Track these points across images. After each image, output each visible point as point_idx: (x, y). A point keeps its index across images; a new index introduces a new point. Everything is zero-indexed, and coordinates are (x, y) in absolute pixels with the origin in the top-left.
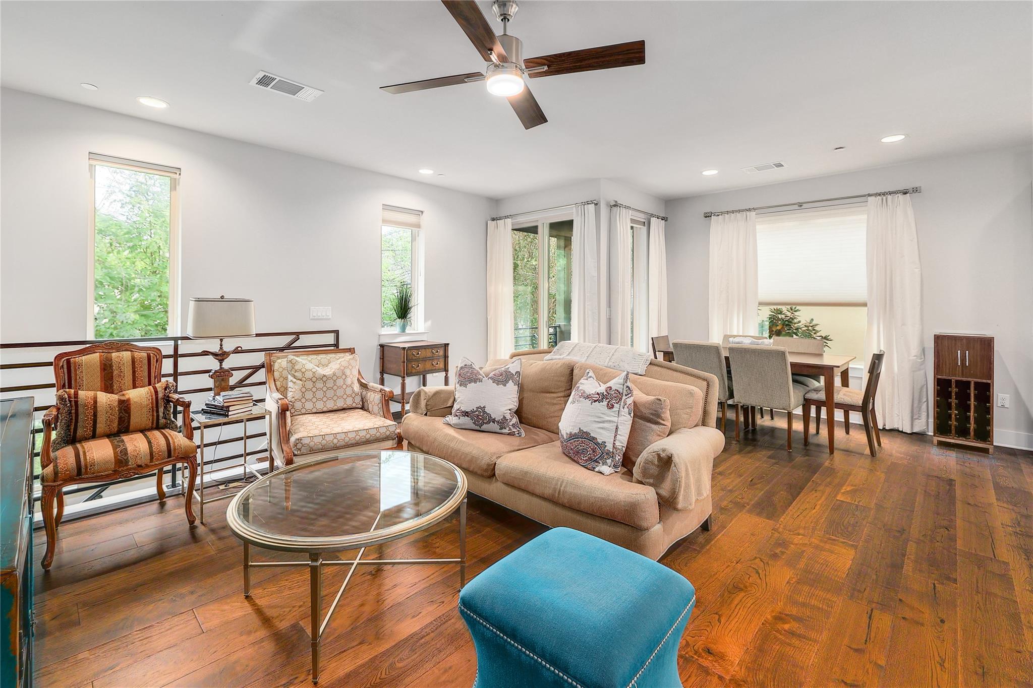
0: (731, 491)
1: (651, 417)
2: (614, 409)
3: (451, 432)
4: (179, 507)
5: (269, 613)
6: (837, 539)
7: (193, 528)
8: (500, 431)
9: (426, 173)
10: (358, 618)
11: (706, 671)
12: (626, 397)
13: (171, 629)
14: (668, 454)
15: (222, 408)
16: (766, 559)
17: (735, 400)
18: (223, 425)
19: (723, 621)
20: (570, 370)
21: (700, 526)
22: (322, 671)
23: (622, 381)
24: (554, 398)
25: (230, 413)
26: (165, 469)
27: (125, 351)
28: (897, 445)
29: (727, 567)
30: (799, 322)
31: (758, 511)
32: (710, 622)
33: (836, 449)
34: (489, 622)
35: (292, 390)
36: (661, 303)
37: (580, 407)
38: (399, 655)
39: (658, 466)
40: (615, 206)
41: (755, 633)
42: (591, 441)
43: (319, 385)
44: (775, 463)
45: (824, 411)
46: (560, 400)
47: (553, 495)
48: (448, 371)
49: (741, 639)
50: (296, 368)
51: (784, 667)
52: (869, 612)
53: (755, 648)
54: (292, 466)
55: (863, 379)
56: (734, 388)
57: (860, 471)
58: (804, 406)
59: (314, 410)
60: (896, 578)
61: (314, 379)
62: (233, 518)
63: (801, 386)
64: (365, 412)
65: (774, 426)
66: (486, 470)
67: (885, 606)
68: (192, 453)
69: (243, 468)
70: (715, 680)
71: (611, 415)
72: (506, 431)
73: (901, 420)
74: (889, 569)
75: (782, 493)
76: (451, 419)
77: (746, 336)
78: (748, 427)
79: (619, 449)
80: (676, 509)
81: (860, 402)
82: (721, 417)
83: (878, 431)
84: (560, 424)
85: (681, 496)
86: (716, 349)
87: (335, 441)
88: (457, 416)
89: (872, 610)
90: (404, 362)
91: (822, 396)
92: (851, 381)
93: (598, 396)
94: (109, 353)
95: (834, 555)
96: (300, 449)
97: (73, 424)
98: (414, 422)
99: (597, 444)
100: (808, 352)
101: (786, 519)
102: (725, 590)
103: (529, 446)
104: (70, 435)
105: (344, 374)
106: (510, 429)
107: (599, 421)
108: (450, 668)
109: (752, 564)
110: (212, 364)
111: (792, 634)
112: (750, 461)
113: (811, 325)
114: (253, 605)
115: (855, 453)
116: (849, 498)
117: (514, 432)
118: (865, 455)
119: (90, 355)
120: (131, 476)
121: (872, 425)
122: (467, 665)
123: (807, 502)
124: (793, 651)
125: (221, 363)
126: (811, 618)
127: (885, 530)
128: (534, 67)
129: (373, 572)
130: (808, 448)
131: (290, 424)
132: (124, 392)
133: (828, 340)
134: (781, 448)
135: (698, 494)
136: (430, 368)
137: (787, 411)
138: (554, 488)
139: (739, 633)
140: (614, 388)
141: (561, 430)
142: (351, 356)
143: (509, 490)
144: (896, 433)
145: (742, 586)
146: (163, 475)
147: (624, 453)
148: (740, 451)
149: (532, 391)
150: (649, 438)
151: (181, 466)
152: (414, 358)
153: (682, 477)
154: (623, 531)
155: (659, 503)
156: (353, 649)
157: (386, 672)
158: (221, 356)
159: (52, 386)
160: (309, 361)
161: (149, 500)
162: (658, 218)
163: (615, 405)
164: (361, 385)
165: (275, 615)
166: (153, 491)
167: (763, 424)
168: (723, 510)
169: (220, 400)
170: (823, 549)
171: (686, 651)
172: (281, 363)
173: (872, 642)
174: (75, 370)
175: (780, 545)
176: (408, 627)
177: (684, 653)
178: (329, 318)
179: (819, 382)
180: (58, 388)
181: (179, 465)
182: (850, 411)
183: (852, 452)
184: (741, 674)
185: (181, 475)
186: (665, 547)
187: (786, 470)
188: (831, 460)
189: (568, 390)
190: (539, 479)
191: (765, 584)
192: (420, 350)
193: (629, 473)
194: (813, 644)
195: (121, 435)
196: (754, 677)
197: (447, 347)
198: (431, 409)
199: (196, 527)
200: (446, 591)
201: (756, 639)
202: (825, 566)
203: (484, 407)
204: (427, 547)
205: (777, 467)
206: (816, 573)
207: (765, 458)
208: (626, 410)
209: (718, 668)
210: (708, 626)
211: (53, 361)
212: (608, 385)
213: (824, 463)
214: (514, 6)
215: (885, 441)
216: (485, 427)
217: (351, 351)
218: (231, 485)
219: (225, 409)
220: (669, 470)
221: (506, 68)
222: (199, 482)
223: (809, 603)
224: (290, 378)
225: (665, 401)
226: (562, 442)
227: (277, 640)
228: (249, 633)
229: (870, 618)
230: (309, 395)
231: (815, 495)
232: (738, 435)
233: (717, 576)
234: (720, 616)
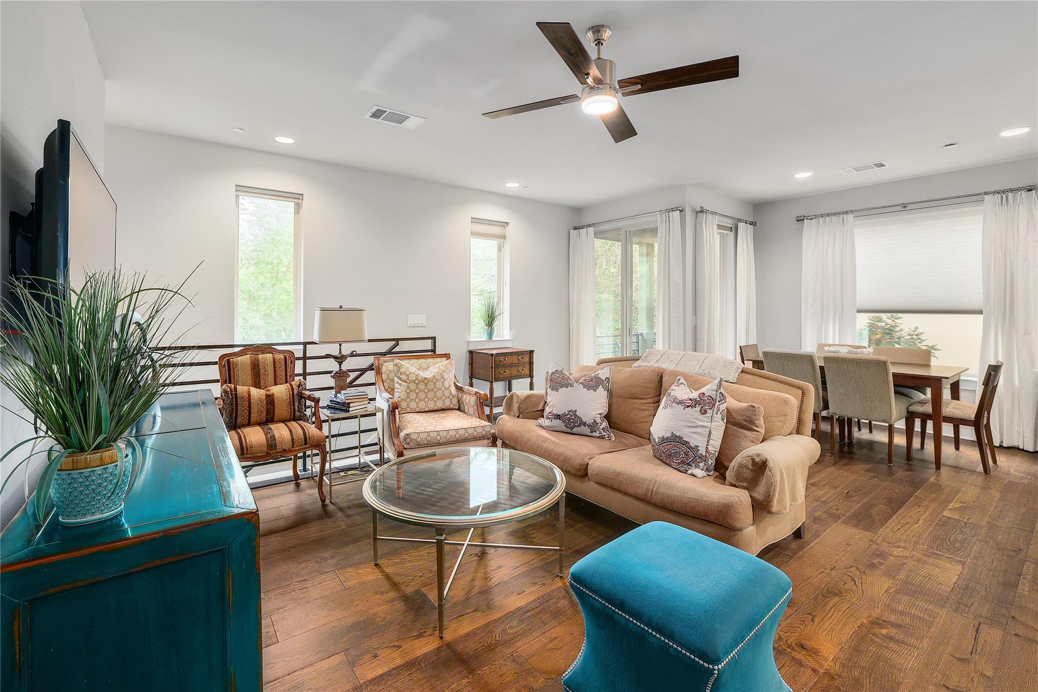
0: (825, 502)
1: (745, 423)
2: (707, 415)
3: (544, 433)
4: (311, 488)
5: (397, 579)
6: (942, 554)
7: (324, 506)
8: (591, 434)
9: (512, 186)
10: (470, 590)
11: (800, 664)
12: (720, 403)
13: (321, 583)
14: (763, 458)
15: (344, 404)
16: (862, 568)
17: (830, 411)
18: (342, 420)
19: (816, 620)
20: (659, 377)
21: (793, 533)
22: (446, 629)
23: (715, 387)
24: (643, 404)
25: (350, 409)
26: (298, 455)
27: (268, 353)
28: (1017, 464)
29: (820, 573)
30: (902, 330)
31: (855, 522)
32: (804, 622)
33: (944, 465)
34: (599, 595)
35: (399, 391)
36: (749, 310)
37: (672, 412)
38: (509, 623)
39: (752, 470)
40: (701, 212)
41: (850, 635)
42: (683, 445)
43: (421, 387)
44: (874, 477)
45: (930, 424)
46: (649, 406)
47: (646, 495)
48: (533, 377)
49: (836, 638)
50: (402, 370)
51: (880, 667)
52: (977, 625)
53: (850, 647)
54: (402, 458)
55: (977, 392)
56: (829, 398)
57: (971, 489)
58: (907, 419)
59: (418, 410)
60: (1008, 596)
61: (417, 381)
62: (368, 495)
63: (904, 398)
64: (461, 413)
65: (872, 439)
66: (579, 470)
67: (994, 621)
68: (323, 442)
69: (358, 458)
70: (809, 672)
71: (704, 421)
72: (597, 434)
73: (1021, 438)
74: (1001, 587)
75: (880, 506)
76: (541, 421)
77: (842, 346)
78: (844, 440)
79: (711, 453)
80: (770, 512)
81: (972, 417)
82: (815, 428)
83: (993, 448)
84: (651, 429)
85: (776, 500)
86: (810, 359)
87: (439, 438)
88: (549, 418)
89: (980, 624)
90: (492, 368)
91: (928, 408)
92: (962, 394)
93: (690, 401)
94: (256, 354)
95: (938, 569)
96: (408, 444)
97: (234, 413)
98: (508, 423)
99: (690, 448)
100: (913, 362)
101: (886, 532)
102: (818, 593)
103: (619, 449)
104: (232, 422)
105: (442, 377)
106: (600, 433)
107: (692, 426)
108: (555, 638)
109: (847, 572)
110: (333, 365)
111: (890, 638)
112: (846, 473)
113: (915, 333)
114: (382, 571)
115: (965, 470)
116: (957, 515)
117: (604, 435)
118: (978, 472)
119: (244, 356)
120: (279, 458)
121: (986, 442)
122: (571, 637)
123: (910, 517)
124: (891, 654)
125: (340, 365)
126: (911, 626)
127: (998, 548)
128: (628, 87)
129: (479, 554)
130: (910, 463)
131: (398, 422)
132: (269, 388)
133: (934, 349)
134: (880, 461)
135: (792, 500)
136: (516, 374)
137: (887, 425)
138: (647, 488)
139: (833, 633)
140: (707, 394)
141: (653, 434)
142: (448, 361)
143: (601, 489)
144: (1016, 451)
145: (836, 591)
146: (298, 460)
147: (716, 458)
148: (835, 464)
149: (621, 396)
150: (743, 443)
151: (310, 453)
152: (501, 364)
153: (777, 482)
154: (716, 530)
155: (753, 506)
156: (470, 615)
157: (499, 636)
158: (340, 359)
159: (217, 381)
160: (412, 365)
161: (287, 481)
162: (746, 223)
163: (708, 410)
164: (456, 388)
165: (401, 581)
166: (290, 473)
167: (861, 437)
168: (817, 520)
169: (341, 397)
170: (925, 563)
171: (779, 644)
172: (388, 366)
173: (979, 653)
174: (234, 369)
175: (878, 556)
176: (515, 602)
177: (777, 646)
178: (424, 325)
179: (925, 394)
180: (221, 383)
181: (308, 453)
182: (960, 426)
183: (962, 469)
184: (836, 669)
185: (310, 462)
186: (758, 549)
187: (885, 484)
188: (938, 476)
189: (657, 396)
190: (632, 480)
191: (862, 592)
192: (507, 357)
193: (722, 478)
194: (912, 650)
195: (268, 424)
196: (849, 673)
197: (532, 354)
198: (524, 411)
199: (327, 505)
200: (546, 575)
201: (851, 640)
202: (927, 579)
203: (576, 411)
204: (525, 537)
205: (875, 480)
206: (917, 585)
207: (863, 471)
208: (719, 416)
209: (811, 661)
210: (801, 624)
211: (217, 360)
212: (701, 391)
213: (929, 479)
214: (608, 30)
215: (1002, 459)
216: (576, 430)
217: (447, 356)
218: (350, 473)
219: (346, 405)
220: (763, 475)
221: (601, 89)
222: (328, 468)
223: (909, 612)
224: (396, 379)
225: (759, 407)
226: (654, 446)
227: (405, 601)
228: (382, 593)
229: (977, 631)
230: (413, 396)
231: (918, 510)
232: (832, 447)
233: (810, 580)
234: (813, 617)
